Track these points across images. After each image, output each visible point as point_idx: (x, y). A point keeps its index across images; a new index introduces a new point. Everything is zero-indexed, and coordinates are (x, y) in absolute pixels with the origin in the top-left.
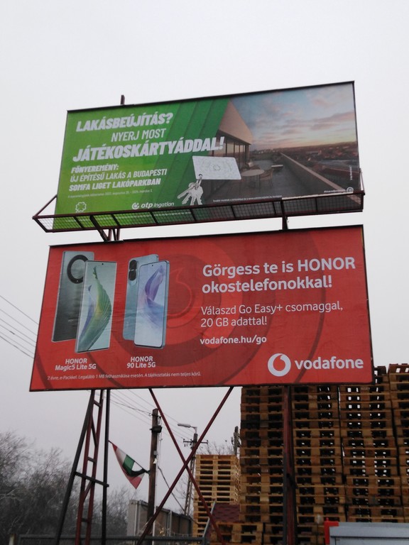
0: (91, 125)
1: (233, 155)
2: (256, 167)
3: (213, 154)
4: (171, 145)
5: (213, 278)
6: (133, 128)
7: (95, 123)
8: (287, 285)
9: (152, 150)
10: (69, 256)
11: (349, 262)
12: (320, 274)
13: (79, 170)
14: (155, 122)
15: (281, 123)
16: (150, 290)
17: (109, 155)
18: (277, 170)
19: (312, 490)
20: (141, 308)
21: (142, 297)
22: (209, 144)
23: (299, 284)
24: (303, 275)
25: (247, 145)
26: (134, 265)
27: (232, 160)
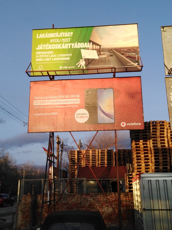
2: (104, 54)
3: (88, 49)
4: (73, 45)
6: (58, 38)
7: (43, 35)
9: (66, 46)
13: (39, 53)
14: (66, 35)
15: (112, 38)
17: (50, 47)
18: (111, 56)
22: (86, 45)
25: (100, 46)
27: (95, 52)
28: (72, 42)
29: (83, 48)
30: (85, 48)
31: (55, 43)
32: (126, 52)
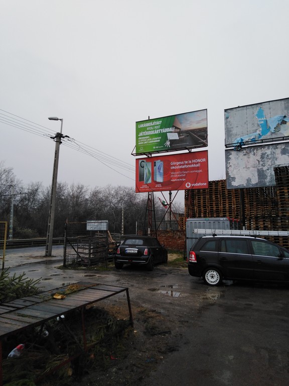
0: (142, 126)
1: (177, 132)
2: (182, 135)
3: (172, 132)
4: (162, 130)
5: (173, 165)
6: (152, 126)
7: (143, 125)
8: (190, 166)
9: (157, 132)
10: (140, 161)
11: (204, 160)
12: (197, 163)
13: (140, 138)
14: (157, 124)
15: (188, 122)
16: (159, 169)
17: (147, 134)
18: (188, 136)
19: (201, 210)
20: (157, 173)
21: (157, 170)
22: (171, 129)
23: (193, 166)
24: (194, 163)
25: (180, 129)
26: (155, 163)
27: (177, 134)
28: (161, 128)
29: (169, 132)
30: (170, 132)
31: (150, 131)
32: (198, 132)
